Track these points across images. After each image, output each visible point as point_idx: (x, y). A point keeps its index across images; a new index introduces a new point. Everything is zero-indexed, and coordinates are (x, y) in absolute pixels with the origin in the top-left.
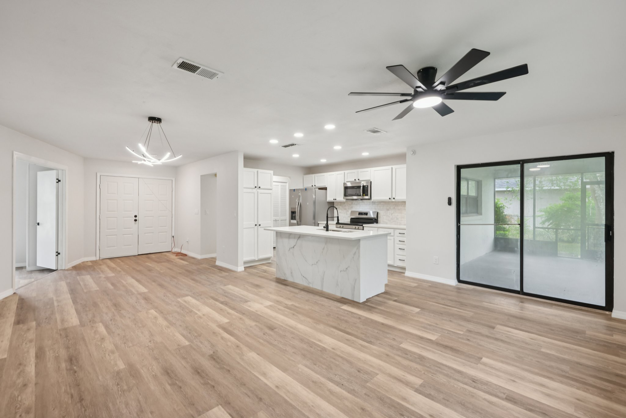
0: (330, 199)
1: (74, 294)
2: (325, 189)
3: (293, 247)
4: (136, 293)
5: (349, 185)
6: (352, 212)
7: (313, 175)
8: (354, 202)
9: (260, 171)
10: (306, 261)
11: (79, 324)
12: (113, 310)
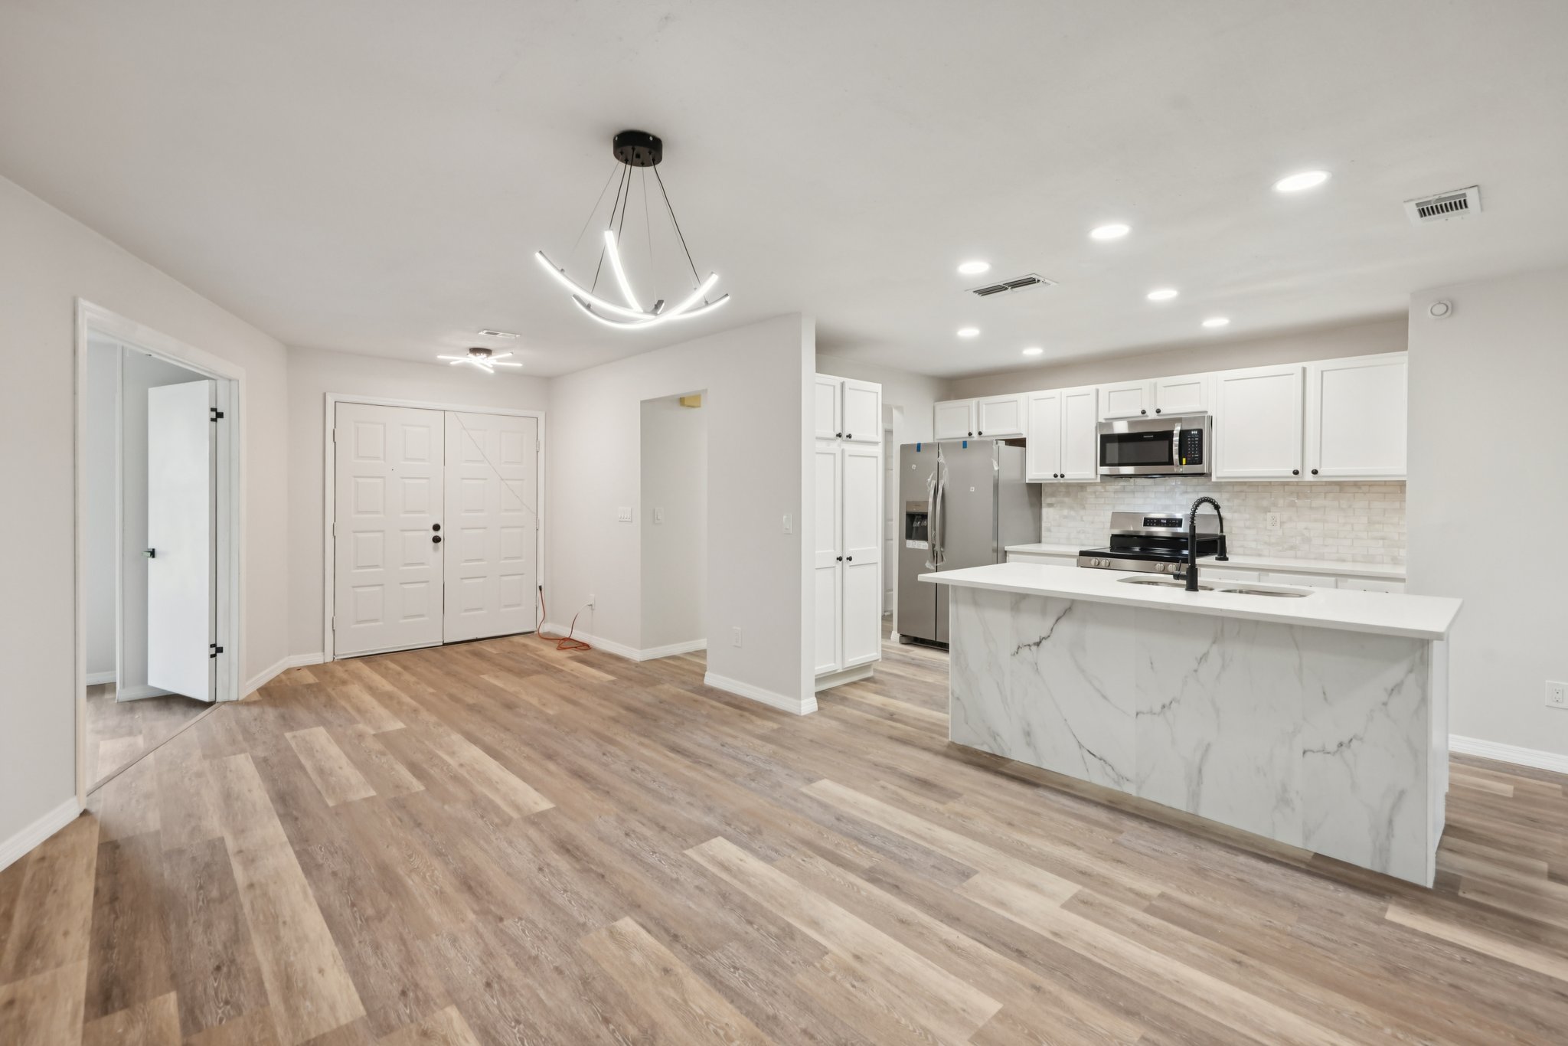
0: (1033, 475)
1: (296, 819)
2: (1020, 443)
3: (1038, 644)
4: (515, 815)
5: (1121, 428)
6: (1117, 517)
7: (973, 402)
8: (1122, 483)
9: (850, 382)
10: (1104, 697)
11: (361, 1011)
12: (471, 916)
